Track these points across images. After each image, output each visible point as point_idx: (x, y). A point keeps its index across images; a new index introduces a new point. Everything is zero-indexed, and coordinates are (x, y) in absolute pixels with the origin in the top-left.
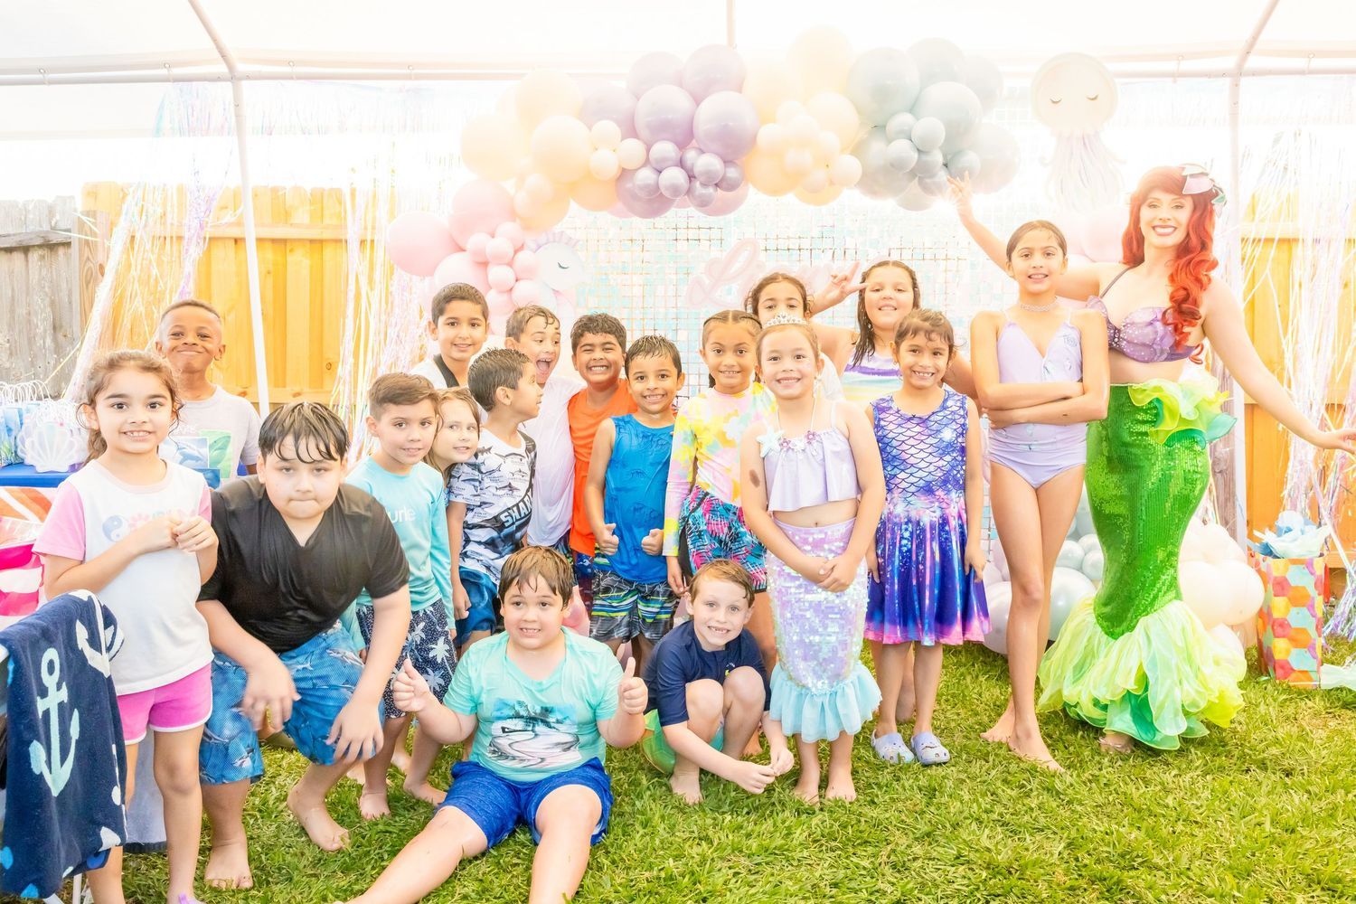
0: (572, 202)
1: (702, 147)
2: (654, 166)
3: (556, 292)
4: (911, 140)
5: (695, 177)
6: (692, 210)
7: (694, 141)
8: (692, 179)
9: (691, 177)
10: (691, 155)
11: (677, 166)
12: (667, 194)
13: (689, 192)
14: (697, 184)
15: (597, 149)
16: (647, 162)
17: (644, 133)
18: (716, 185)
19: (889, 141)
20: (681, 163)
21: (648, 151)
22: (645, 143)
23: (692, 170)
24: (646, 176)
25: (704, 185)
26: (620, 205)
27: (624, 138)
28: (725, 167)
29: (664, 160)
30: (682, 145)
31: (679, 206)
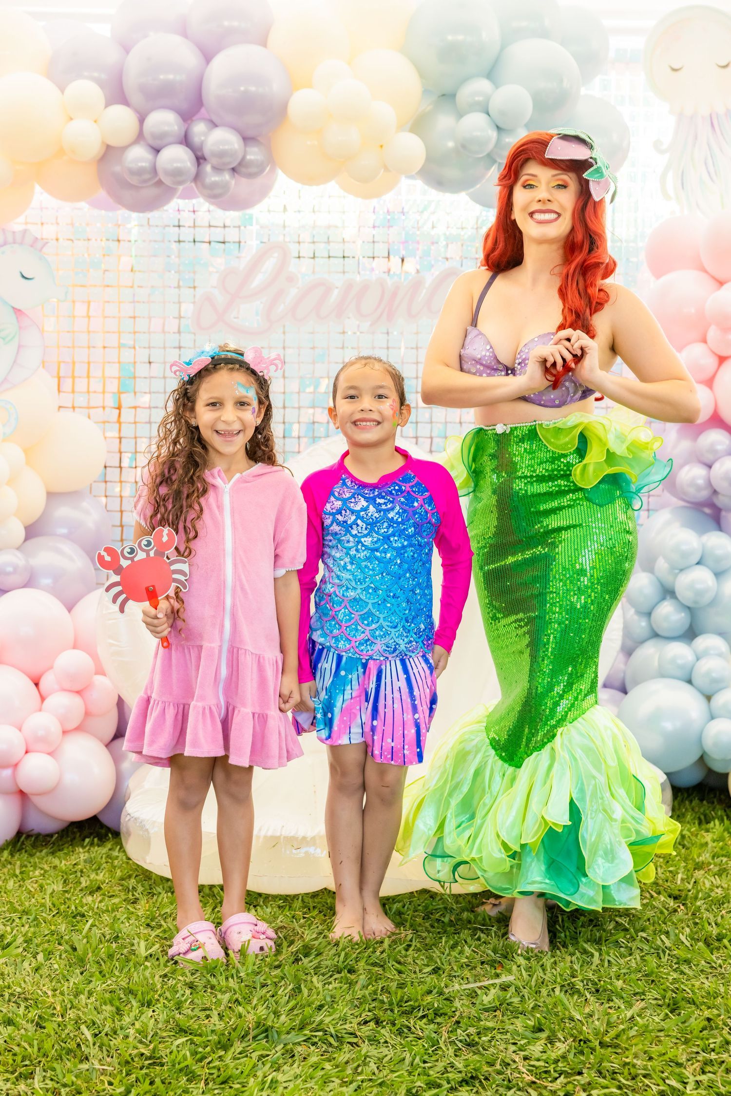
0: (38, 188)
1: (214, 119)
2: (151, 142)
3: (17, 311)
4: (488, 114)
5: (205, 159)
6: (202, 204)
7: (203, 110)
8: (201, 161)
9: (200, 159)
10: (199, 129)
11: (181, 143)
12: (167, 181)
13: (197, 177)
14: (208, 168)
15: (71, 119)
16: (140, 137)
17: (136, 98)
18: (234, 170)
19: (460, 115)
20: (186, 140)
21: (142, 121)
22: (137, 111)
23: (201, 149)
24: (138, 155)
25: (217, 169)
26: (102, 193)
27: (108, 104)
28: (246, 145)
29: (163, 136)
30: (187, 116)
31: (183, 197)
